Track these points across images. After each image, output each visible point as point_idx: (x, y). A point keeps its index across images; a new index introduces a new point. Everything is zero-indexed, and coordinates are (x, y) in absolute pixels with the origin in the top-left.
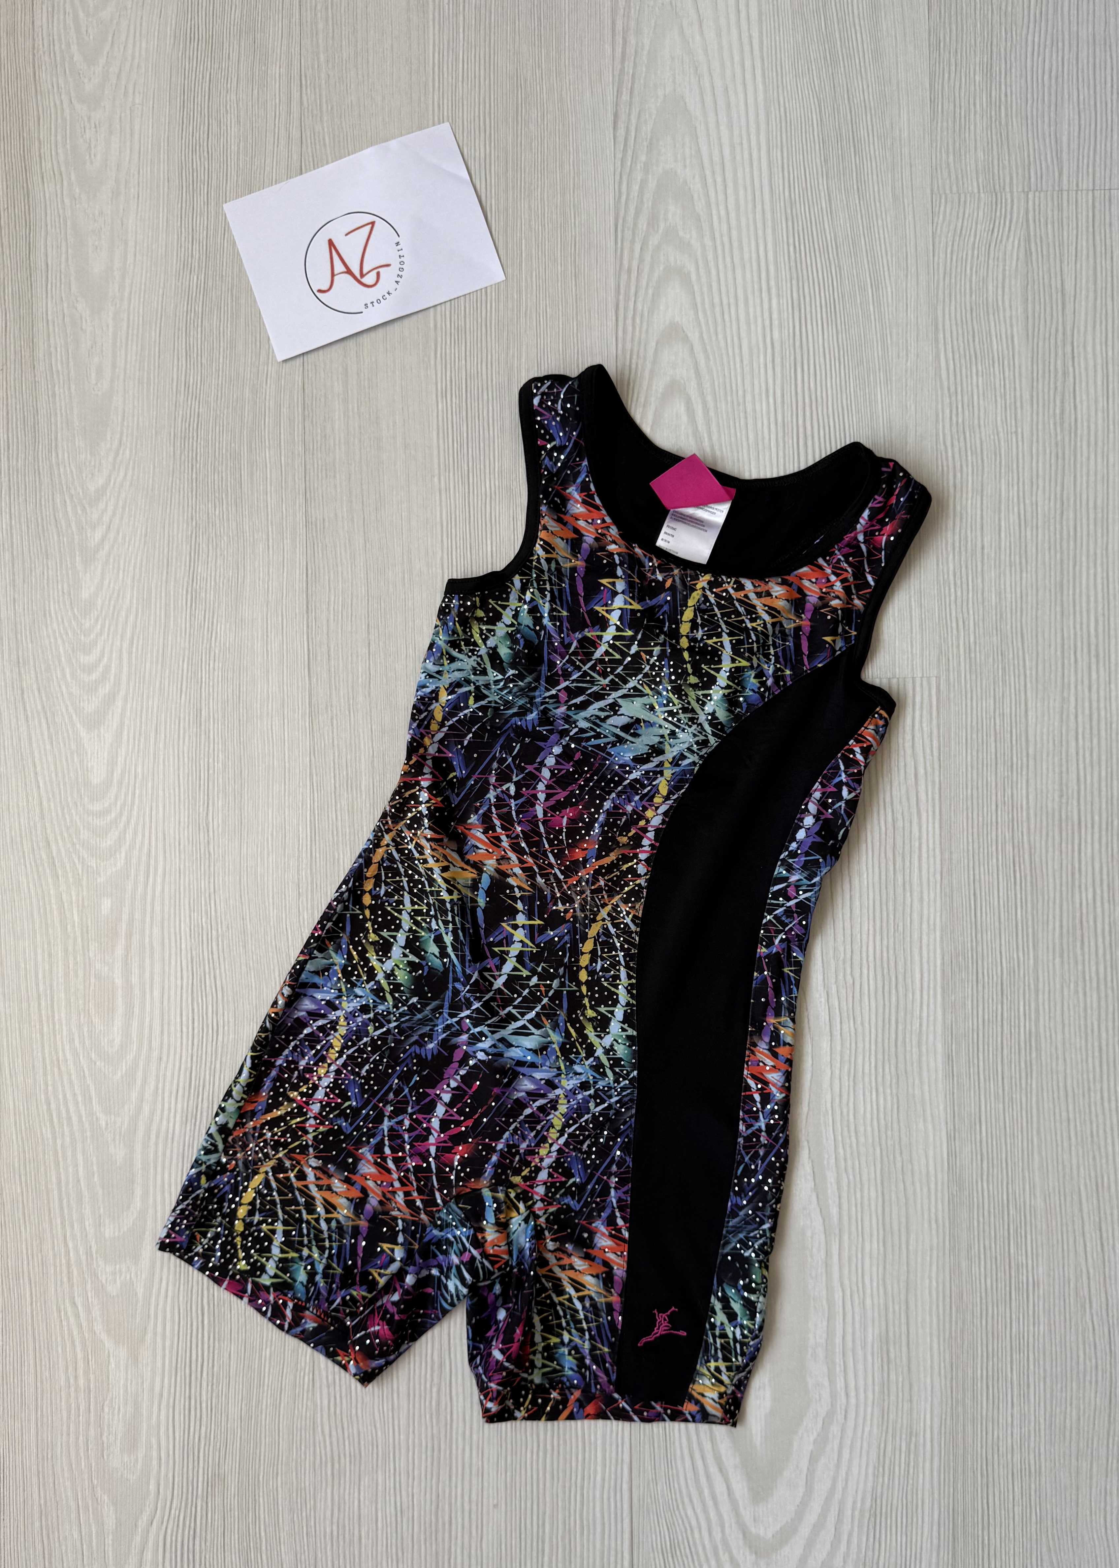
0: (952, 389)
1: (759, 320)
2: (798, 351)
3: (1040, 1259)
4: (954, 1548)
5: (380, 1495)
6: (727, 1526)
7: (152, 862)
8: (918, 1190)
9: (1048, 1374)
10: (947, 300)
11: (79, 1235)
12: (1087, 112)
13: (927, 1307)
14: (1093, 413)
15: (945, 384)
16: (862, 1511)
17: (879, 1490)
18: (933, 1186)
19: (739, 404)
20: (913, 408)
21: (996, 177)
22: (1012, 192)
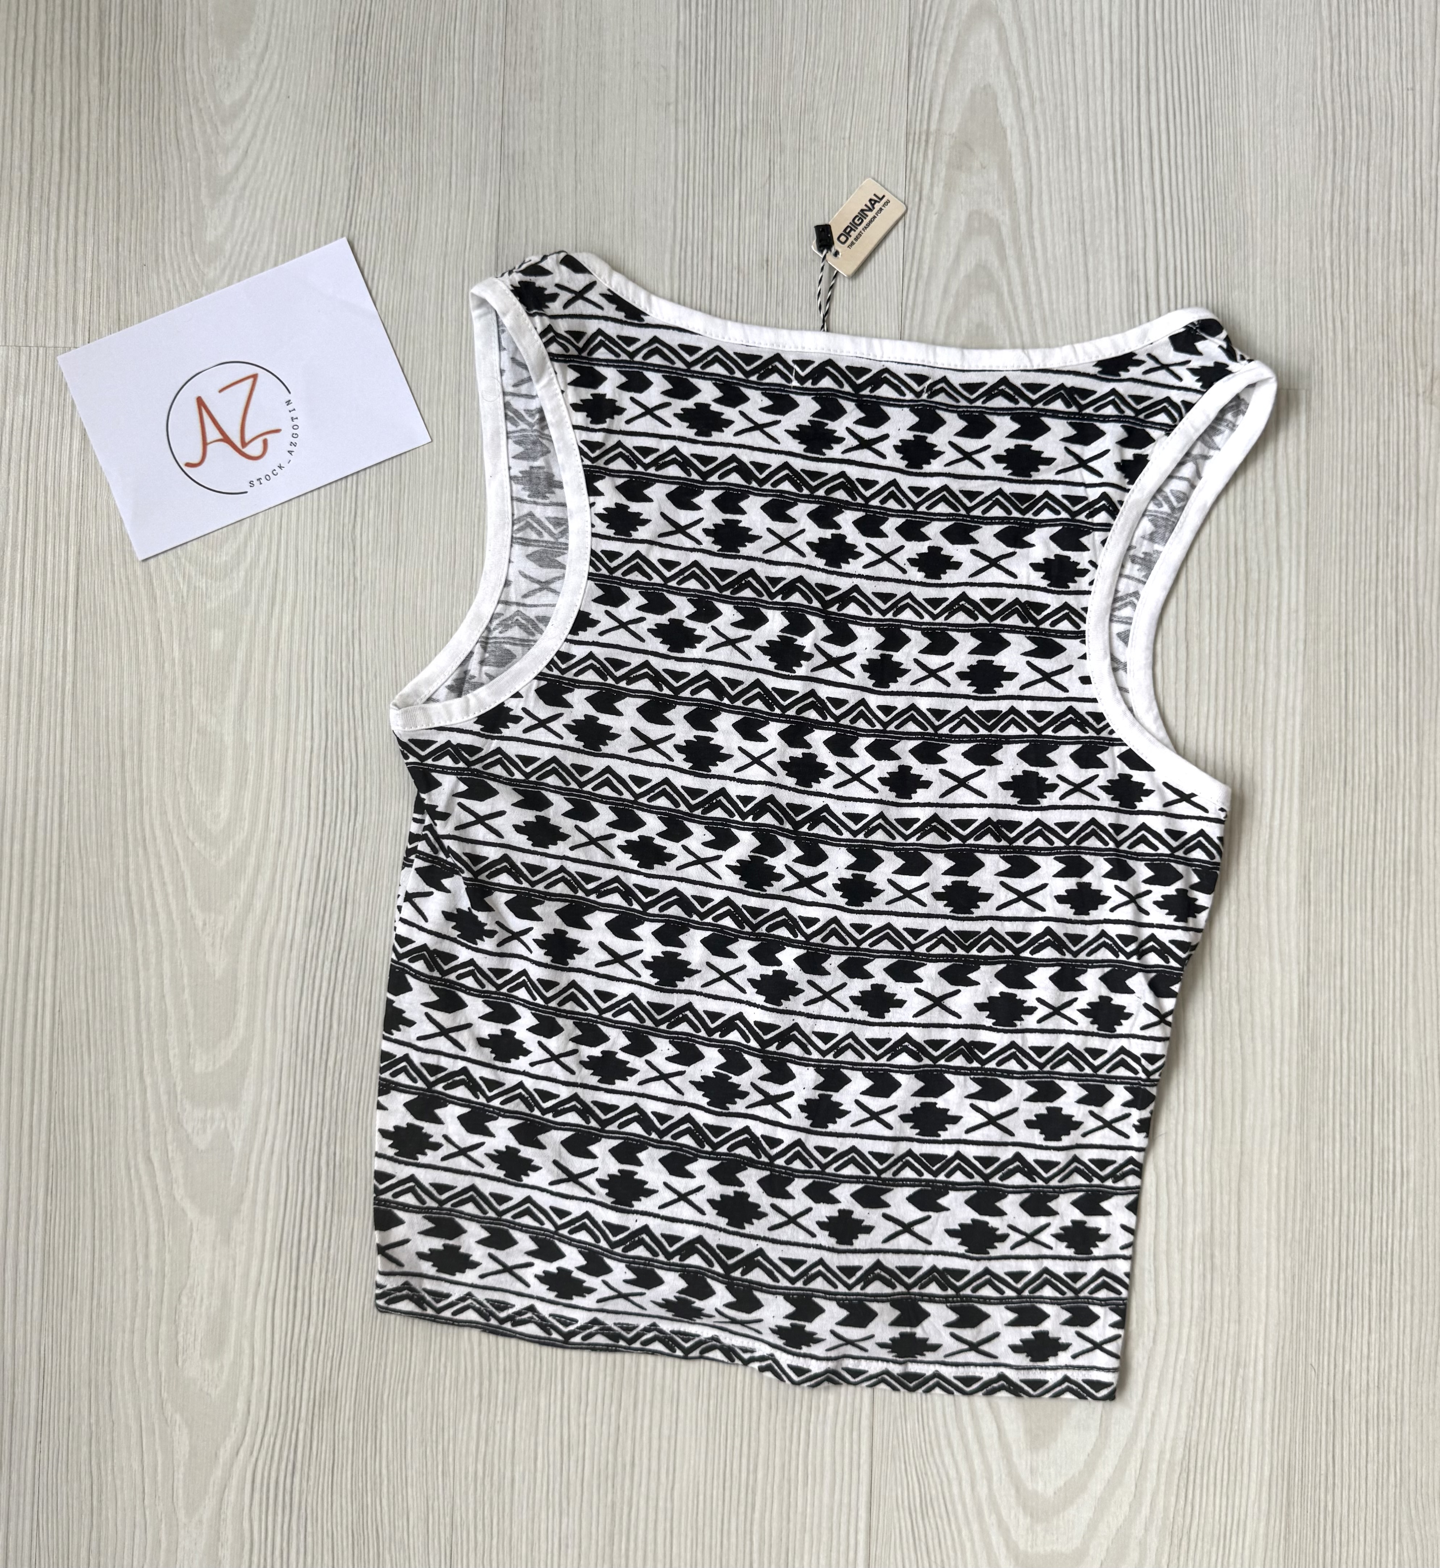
0: (1335, 30)
3: (1411, 1141)
4: (1288, 1515)
5: (541, 1424)
6: (995, 1478)
7: (280, 587)
8: (1259, 1049)
9: (1417, 1292)
11: (159, 1068)
13: (1265, 1201)
15: (1326, 24)
16: (1171, 1464)
17: (1194, 1438)
18: (1278, 1045)
19: (1064, 34)
20: (1285, 51)
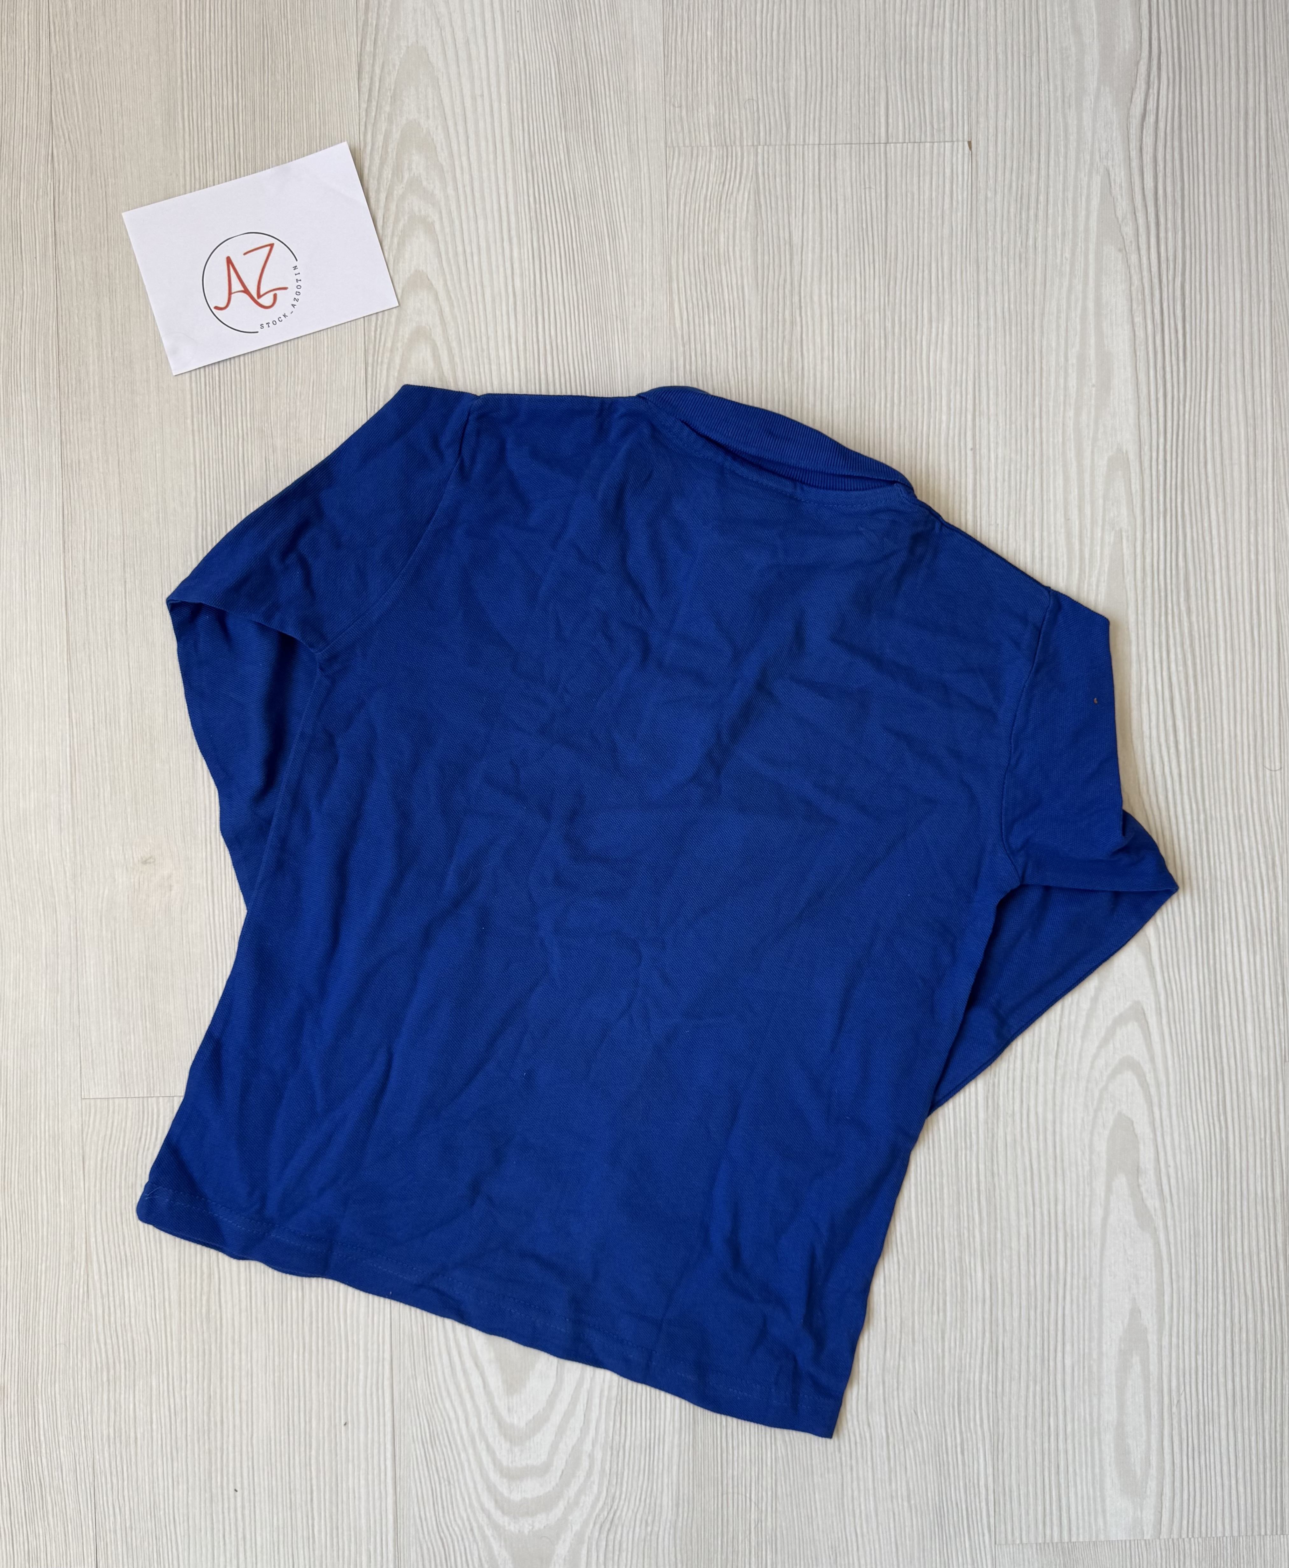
1: (501, 270)
2: (539, 299)
10: (681, 251)
12: (814, 68)
14: (819, 362)
21: (727, 131)
22: (742, 147)
